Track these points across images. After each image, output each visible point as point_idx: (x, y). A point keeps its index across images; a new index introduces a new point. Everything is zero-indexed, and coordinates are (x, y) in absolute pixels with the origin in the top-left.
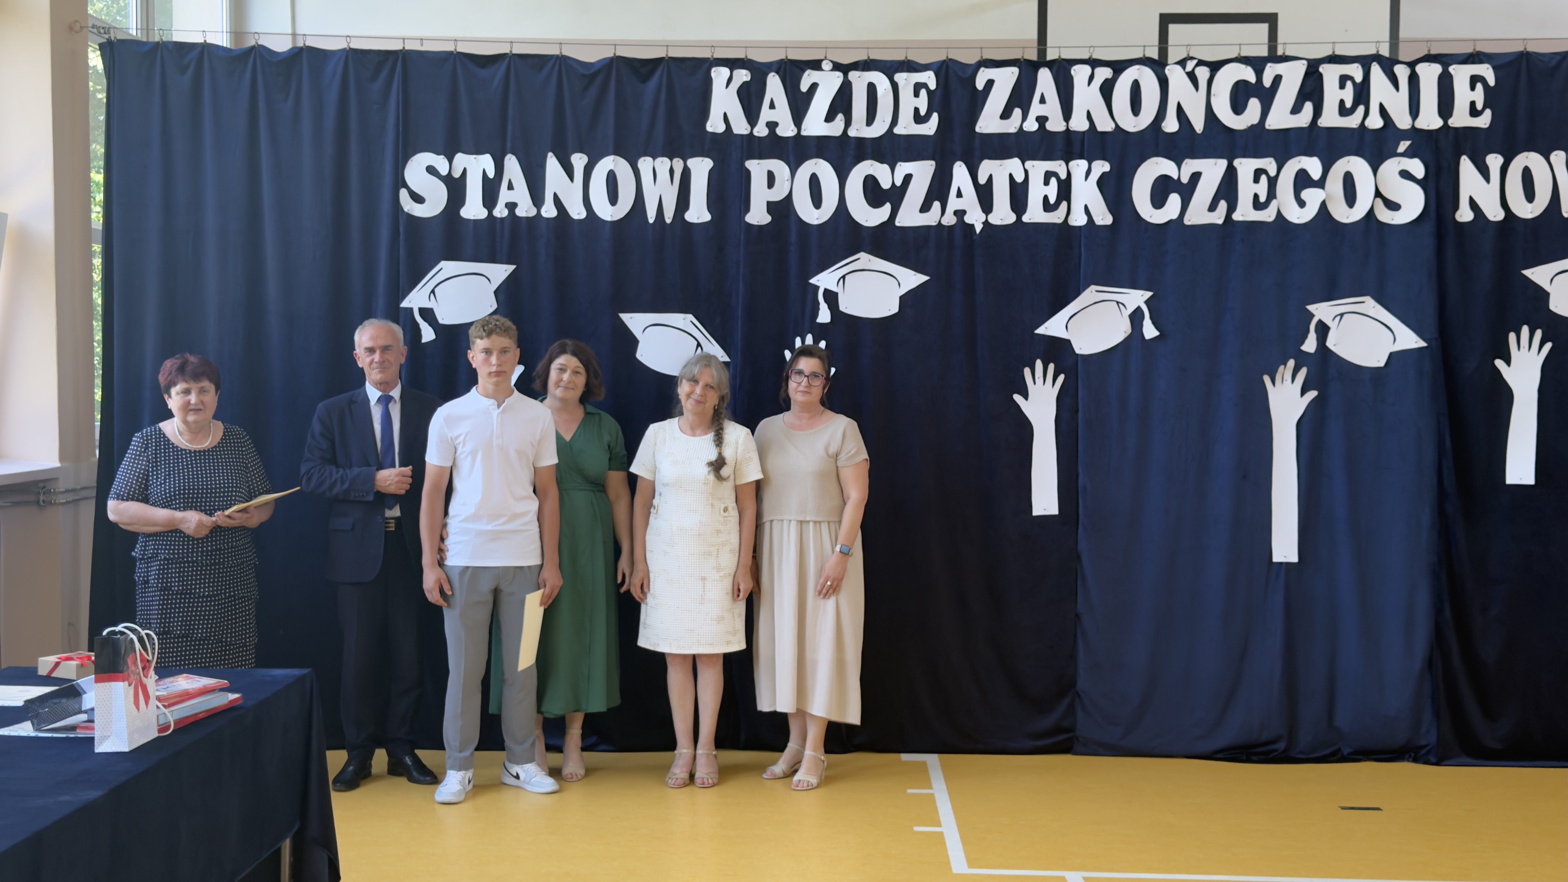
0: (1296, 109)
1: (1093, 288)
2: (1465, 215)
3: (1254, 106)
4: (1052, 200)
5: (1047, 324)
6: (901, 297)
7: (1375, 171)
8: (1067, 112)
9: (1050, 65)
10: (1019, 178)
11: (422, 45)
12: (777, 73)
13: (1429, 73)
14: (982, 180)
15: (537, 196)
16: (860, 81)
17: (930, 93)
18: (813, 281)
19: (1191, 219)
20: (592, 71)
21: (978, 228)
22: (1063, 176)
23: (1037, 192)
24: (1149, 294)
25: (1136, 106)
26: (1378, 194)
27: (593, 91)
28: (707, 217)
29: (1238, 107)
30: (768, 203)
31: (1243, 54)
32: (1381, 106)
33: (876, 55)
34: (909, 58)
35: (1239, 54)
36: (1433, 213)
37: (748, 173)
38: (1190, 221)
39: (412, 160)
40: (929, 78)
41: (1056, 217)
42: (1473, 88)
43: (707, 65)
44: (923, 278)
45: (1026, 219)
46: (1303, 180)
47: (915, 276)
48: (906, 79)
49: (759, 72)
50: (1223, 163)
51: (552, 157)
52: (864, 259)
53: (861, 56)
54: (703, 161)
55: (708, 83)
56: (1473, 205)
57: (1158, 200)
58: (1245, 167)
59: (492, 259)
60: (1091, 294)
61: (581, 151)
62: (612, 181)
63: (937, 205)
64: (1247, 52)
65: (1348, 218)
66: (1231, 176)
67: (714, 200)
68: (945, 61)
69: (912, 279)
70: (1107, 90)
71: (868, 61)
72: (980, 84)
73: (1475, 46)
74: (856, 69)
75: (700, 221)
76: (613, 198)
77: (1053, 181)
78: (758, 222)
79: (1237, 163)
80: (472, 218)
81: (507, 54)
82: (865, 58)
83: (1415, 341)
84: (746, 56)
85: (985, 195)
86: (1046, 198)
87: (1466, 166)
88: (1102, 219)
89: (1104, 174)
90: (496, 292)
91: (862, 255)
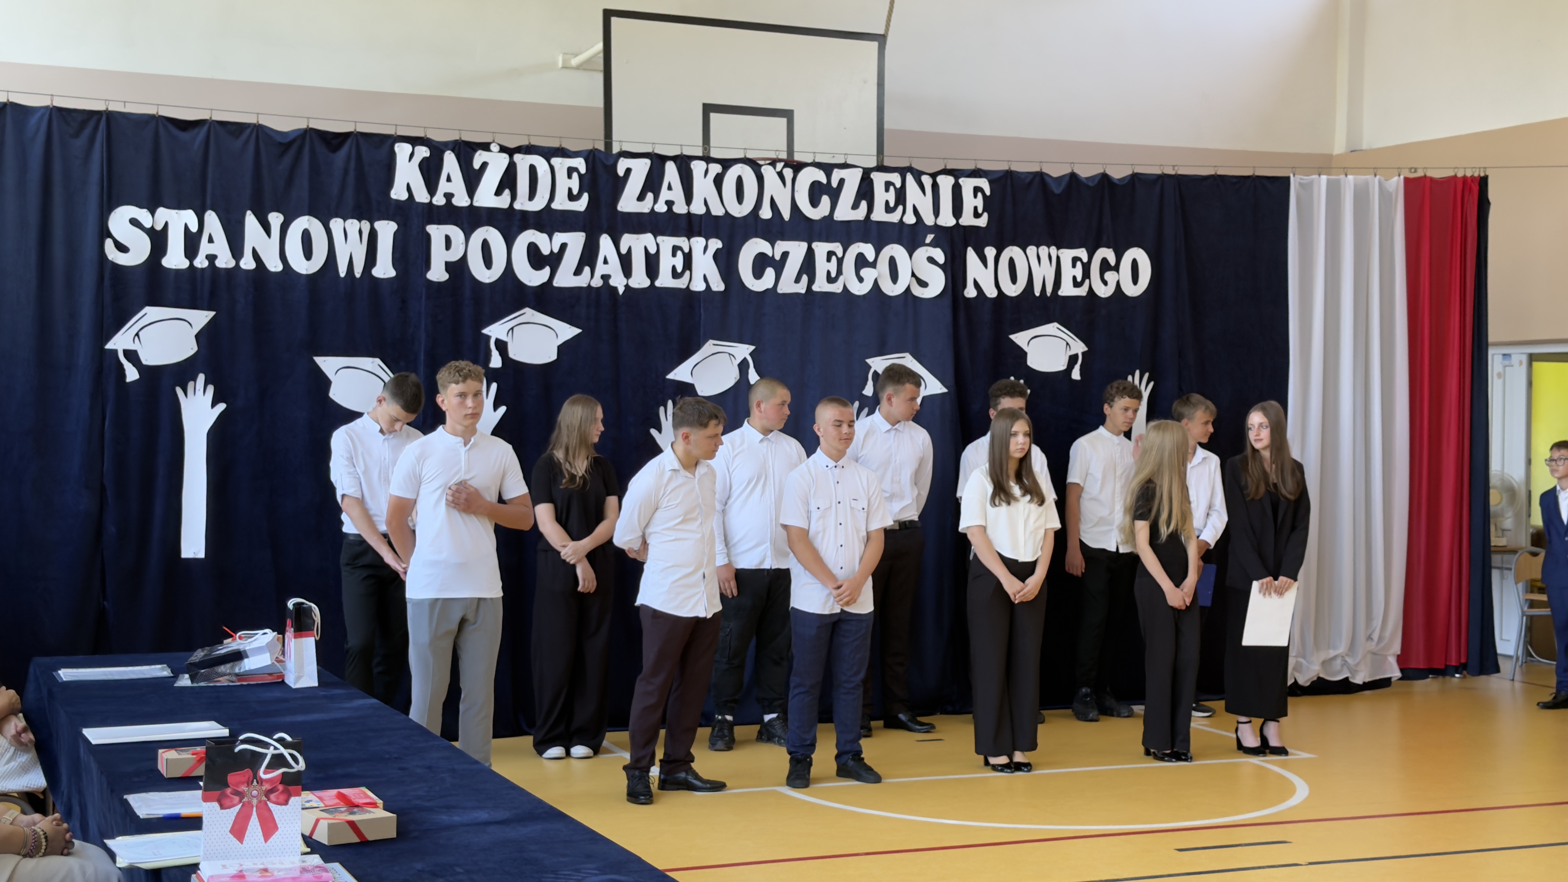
0: (855, 206)
1: (711, 342)
2: (970, 292)
3: (825, 200)
4: (679, 269)
5: (676, 371)
6: (560, 348)
7: (911, 256)
8: (689, 198)
9: (674, 159)
10: (653, 251)
11: (125, 107)
12: (453, 151)
13: (946, 183)
14: (624, 251)
15: (237, 250)
16: (523, 162)
17: (581, 176)
18: (485, 331)
19: (782, 289)
20: (288, 140)
21: (621, 290)
22: (687, 250)
23: (667, 262)
24: (752, 348)
25: (740, 196)
26: (913, 275)
27: (288, 159)
28: (392, 273)
29: (814, 202)
30: (447, 263)
31: (817, 160)
32: (914, 207)
33: (535, 142)
34: (563, 146)
35: (814, 160)
36: (950, 292)
37: (428, 237)
38: (781, 290)
39: (115, 213)
40: (580, 164)
41: (681, 283)
42: (975, 196)
43: (390, 141)
44: (578, 331)
45: (658, 283)
46: (861, 262)
47: (570, 329)
48: (561, 163)
49: (437, 150)
50: (804, 246)
51: (250, 215)
52: (529, 314)
53: (524, 142)
54: (388, 224)
55: (392, 156)
56: (976, 285)
57: (758, 273)
58: (821, 249)
59: (193, 304)
60: (710, 346)
61: (278, 211)
62: (307, 239)
63: (587, 269)
64: (820, 159)
65: (893, 292)
66: (810, 254)
67: (399, 257)
68: (591, 150)
69: (567, 332)
70: (718, 181)
71: (529, 146)
72: (621, 172)
73: (976, 165)
74: (519, 152)
75: (386, 276)
76: (308, 253)
77: (679, 253)
78: (438, 279)
79: (815, 245)
80: (174, 267)
81: (207, 120)
82: (527, 143)
83: (940, 387)
84: (426, 136)
85: (626, 262)
86: (674, 268)
87: (971, 254)
88: (717, 286)
89: (718, 250)
90: (197, 337)
91: (527, 310)
